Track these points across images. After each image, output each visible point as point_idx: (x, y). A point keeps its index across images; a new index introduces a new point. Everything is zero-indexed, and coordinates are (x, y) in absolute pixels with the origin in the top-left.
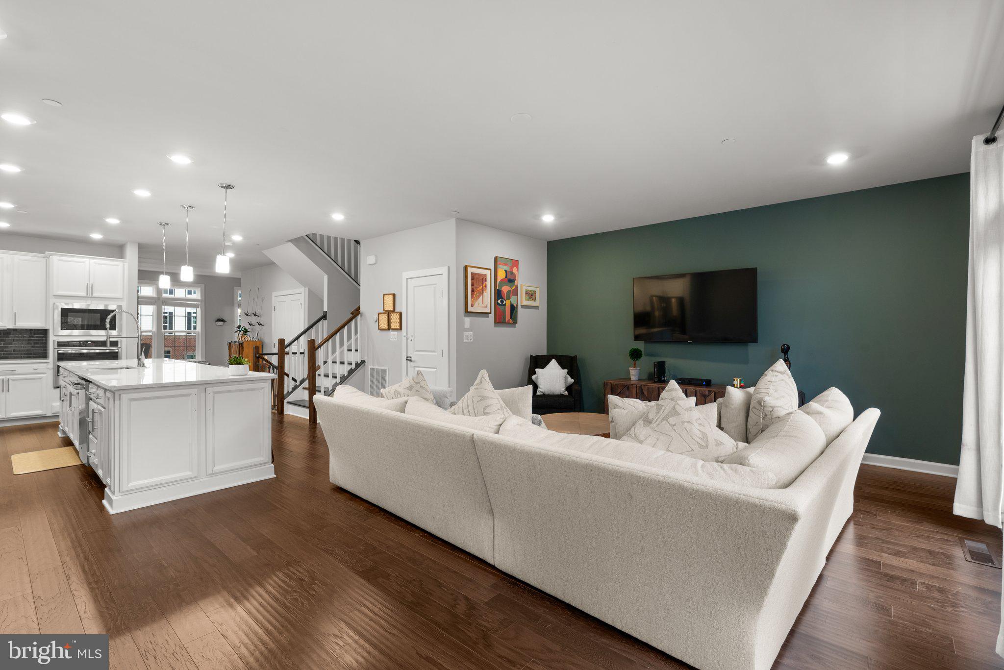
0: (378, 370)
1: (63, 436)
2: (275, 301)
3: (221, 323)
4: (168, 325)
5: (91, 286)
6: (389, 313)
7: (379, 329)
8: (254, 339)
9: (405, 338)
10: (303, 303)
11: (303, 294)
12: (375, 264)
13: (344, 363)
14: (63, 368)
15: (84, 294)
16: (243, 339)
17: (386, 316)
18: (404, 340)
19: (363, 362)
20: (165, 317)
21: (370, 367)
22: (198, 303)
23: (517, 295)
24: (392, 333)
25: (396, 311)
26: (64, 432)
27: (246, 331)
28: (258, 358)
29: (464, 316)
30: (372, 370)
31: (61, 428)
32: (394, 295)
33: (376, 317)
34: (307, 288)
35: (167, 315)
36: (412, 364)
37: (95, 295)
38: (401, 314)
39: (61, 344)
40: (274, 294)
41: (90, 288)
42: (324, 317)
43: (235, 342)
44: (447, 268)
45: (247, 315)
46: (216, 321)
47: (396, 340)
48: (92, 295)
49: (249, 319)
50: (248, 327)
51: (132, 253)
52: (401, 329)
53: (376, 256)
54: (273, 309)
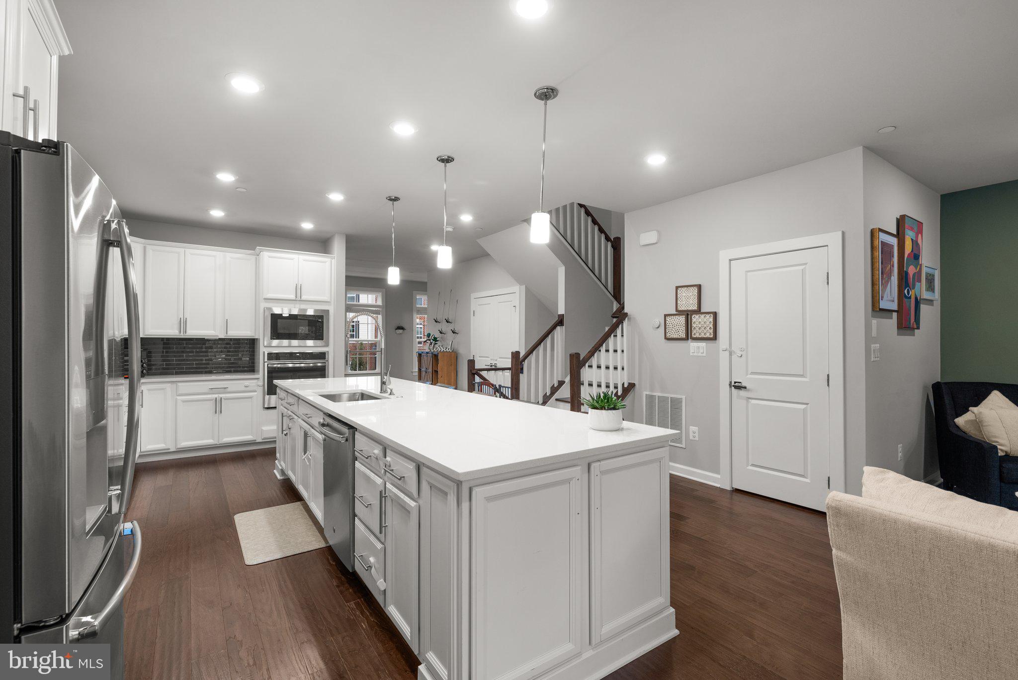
0: (663, 400)
1: (282, 478)
2: (474, 304)
3: (401, 331)
4: (355, 333)
5: (299, 287)
6: (688, 314)
7: (666, 338)
8: (447, 349)
9: (727, 353)
10: (517, 305)
11: (517, 295)
12: (656, 243)
13: (592, 385)
14: (279, 388)
15: (293, 297)
16: (435, 349)
17: (682, 319)
18: (724, 357)
19: (632, 386)
20: (353, 326)
21: (645, 393)
22: (379, 309)
23: (921, 282)
24: (693, 346)
25: (702, 311)
26: (283, 472)
27: (435, 339)
28: (474, 374)
29: (872, 317)
30: (650, 398)
31: (280, 468)
32: (699, 287)
33: (660, 320)
34: (523, 287)
35: (354, 324)
36: (742, 393)
37: (304, 298)
38: (715, 315)
39: (271, 356)
40: (473, 296)
41: (298, 289)
42: (560, 322)
43: (427, 353)
44: (840, 234)
45: (436, 322)
46: (396, 329)
47: (704, 354)
48: (301, 298)
49: (439, 327)
50: (437, 335)
51: (339, 248)
52: (715, 338)
53: (658, 232)
54: (472, 313)
